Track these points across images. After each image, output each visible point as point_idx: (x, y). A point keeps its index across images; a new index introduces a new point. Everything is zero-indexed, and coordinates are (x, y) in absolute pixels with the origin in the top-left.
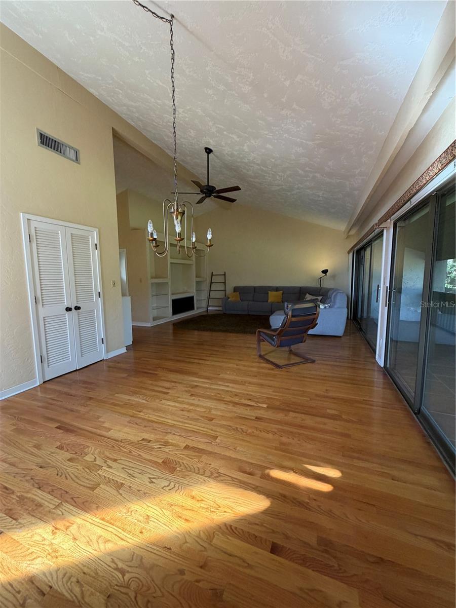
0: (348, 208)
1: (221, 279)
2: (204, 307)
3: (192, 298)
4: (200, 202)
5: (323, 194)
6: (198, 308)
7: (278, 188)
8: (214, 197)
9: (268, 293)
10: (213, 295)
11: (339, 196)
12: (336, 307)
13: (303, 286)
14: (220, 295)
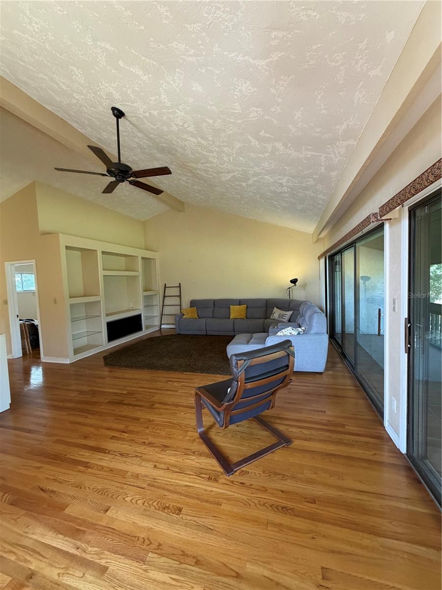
0: (320, 202)
1: (176, 292)
2: (156, 326)
3: (139, 317)
4: (109, 189)
5: (288, 181)
6: (147, 327)
7: (230, 176)
8: (131, 183)
9: (230, 308)
10: (167, 310)
11: (309, 183)
12: (312, 332)
13: (270, 297)
14: (175, 310)
